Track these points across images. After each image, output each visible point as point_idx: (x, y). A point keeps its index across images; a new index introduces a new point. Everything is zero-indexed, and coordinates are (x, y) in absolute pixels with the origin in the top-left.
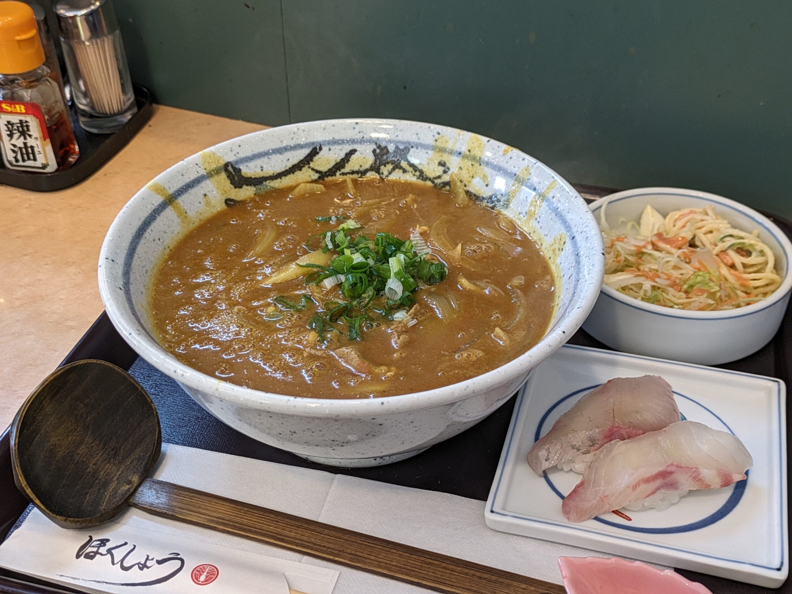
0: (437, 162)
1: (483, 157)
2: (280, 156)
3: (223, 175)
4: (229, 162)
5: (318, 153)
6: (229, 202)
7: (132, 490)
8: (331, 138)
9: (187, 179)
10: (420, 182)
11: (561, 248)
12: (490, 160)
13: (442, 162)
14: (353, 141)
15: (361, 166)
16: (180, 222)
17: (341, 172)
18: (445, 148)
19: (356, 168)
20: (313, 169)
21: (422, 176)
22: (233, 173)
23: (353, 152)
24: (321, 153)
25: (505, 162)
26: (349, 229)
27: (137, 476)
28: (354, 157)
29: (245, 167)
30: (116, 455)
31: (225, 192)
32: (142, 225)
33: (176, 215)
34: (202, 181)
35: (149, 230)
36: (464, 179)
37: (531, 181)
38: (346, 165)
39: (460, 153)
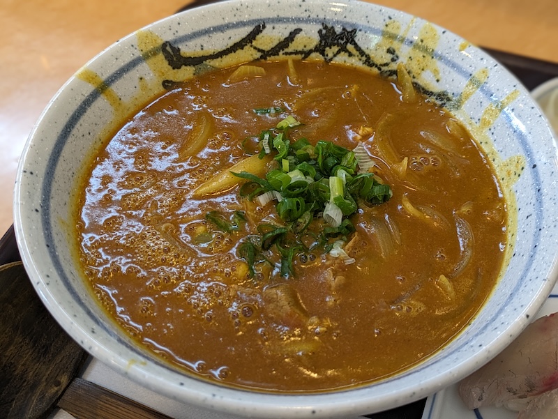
0: (385, 49)
1: (436, 49)
2: (222, 34)
3: (161, 56)
4: (167, 42)
5: (261, 31)
6: (166, 84)
7: (60, 393)
8: (276, 16)
9: (122, 63)
10: (366, 68)
11: (518, 172)
12: (444, 55)
13: (391, 49)
14: (299, 20)
15: (305, 47)
16: (113, 110)
17: (284, 52)
18: (395, 34)
19: (300, 49)
20: (255, 48)
21: (369, 61)
22: (172, 53)
23: (298, 31)
24: (265, 32)
25: (460, 59)
26: (288, 127)
27: (66, 376)
28: (298, 37)
29: (184, 46)
30: (45, 353)
31: (163, 73)
32: (69, 121)
33: (109, 104)
34: (138, 63)
35: (78, 126)
36: (413, 71)
37: (488, 85)
38: (290, 44)
39: (411, 42)
